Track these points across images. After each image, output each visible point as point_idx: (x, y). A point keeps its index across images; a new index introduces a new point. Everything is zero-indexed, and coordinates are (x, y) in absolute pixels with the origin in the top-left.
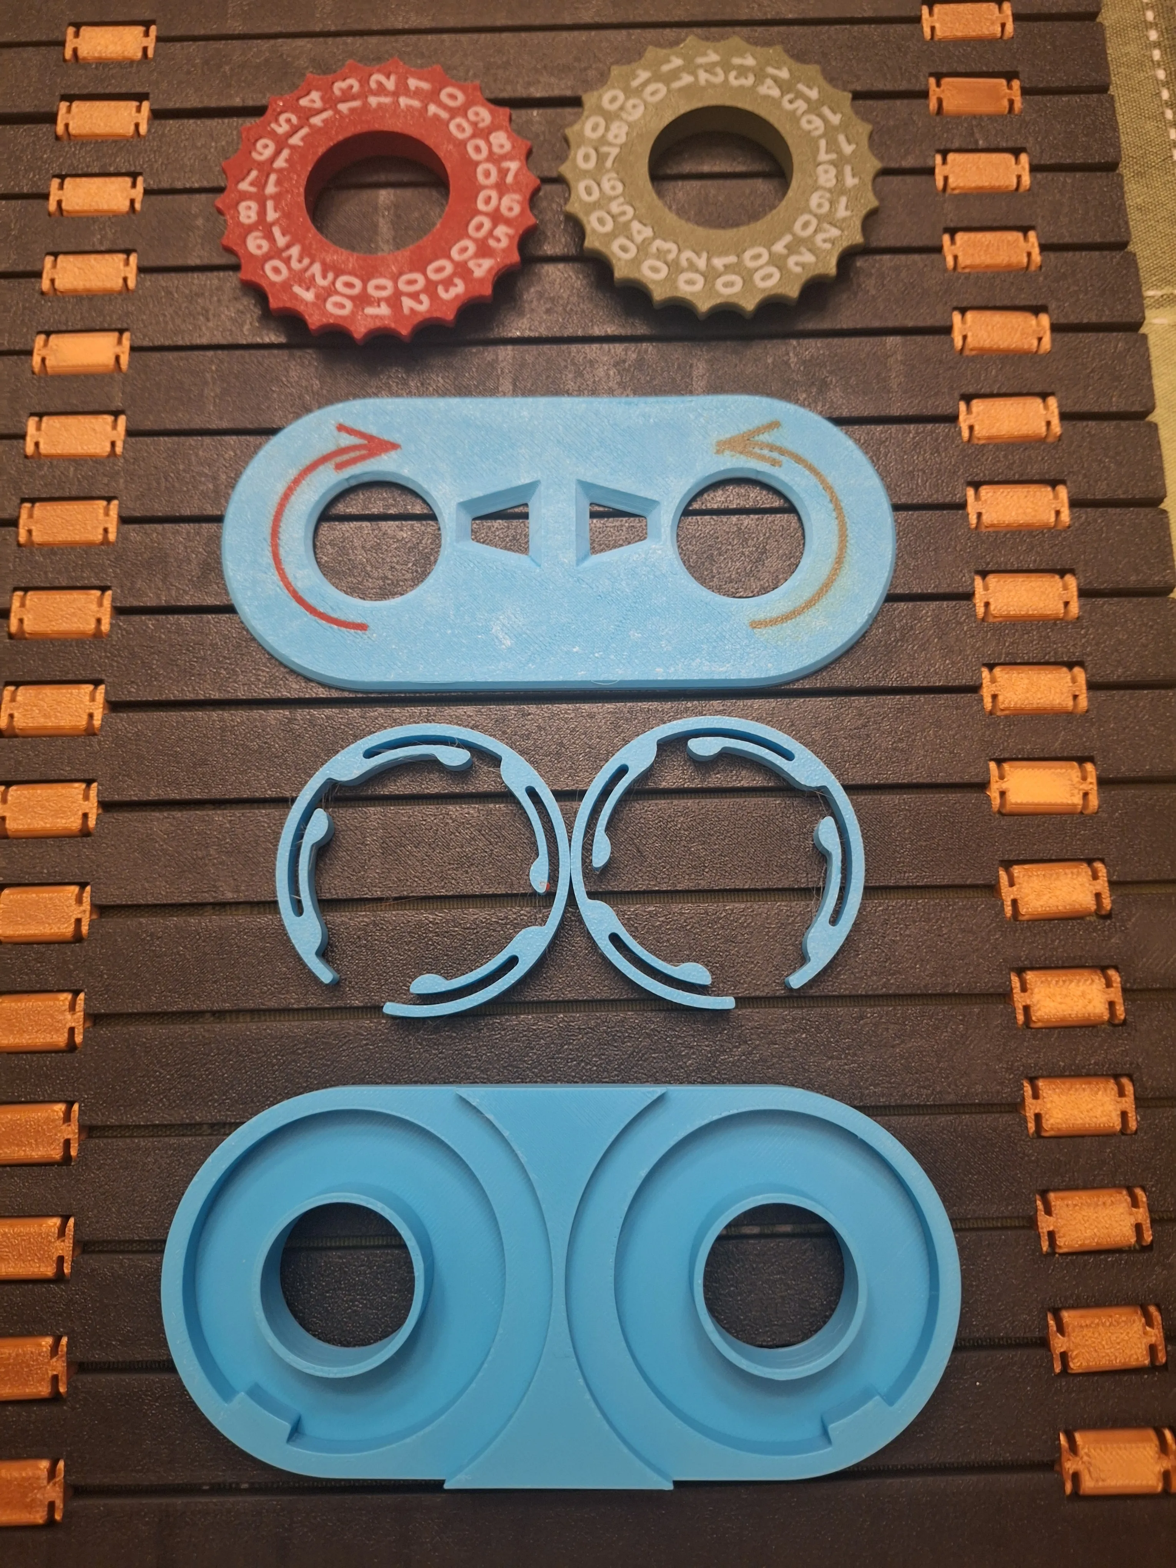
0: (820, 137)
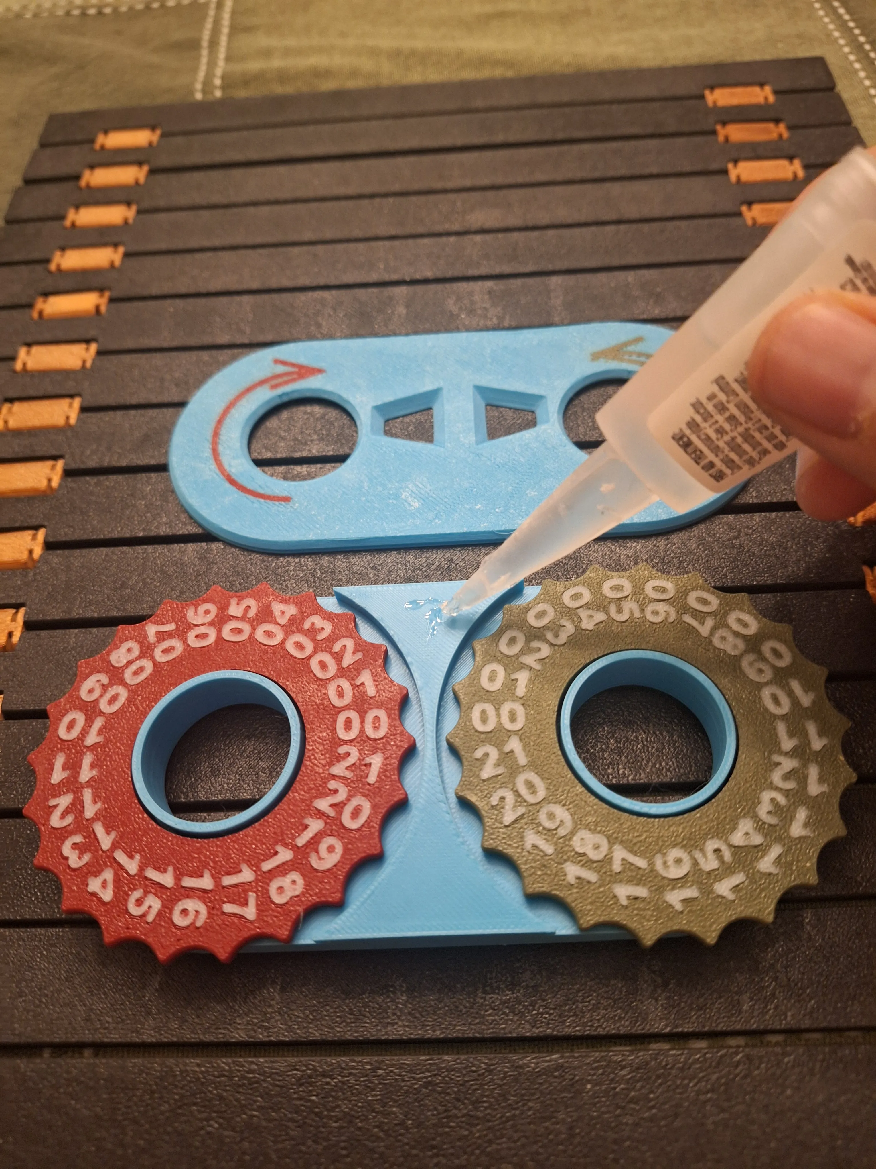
0: (651, 863)
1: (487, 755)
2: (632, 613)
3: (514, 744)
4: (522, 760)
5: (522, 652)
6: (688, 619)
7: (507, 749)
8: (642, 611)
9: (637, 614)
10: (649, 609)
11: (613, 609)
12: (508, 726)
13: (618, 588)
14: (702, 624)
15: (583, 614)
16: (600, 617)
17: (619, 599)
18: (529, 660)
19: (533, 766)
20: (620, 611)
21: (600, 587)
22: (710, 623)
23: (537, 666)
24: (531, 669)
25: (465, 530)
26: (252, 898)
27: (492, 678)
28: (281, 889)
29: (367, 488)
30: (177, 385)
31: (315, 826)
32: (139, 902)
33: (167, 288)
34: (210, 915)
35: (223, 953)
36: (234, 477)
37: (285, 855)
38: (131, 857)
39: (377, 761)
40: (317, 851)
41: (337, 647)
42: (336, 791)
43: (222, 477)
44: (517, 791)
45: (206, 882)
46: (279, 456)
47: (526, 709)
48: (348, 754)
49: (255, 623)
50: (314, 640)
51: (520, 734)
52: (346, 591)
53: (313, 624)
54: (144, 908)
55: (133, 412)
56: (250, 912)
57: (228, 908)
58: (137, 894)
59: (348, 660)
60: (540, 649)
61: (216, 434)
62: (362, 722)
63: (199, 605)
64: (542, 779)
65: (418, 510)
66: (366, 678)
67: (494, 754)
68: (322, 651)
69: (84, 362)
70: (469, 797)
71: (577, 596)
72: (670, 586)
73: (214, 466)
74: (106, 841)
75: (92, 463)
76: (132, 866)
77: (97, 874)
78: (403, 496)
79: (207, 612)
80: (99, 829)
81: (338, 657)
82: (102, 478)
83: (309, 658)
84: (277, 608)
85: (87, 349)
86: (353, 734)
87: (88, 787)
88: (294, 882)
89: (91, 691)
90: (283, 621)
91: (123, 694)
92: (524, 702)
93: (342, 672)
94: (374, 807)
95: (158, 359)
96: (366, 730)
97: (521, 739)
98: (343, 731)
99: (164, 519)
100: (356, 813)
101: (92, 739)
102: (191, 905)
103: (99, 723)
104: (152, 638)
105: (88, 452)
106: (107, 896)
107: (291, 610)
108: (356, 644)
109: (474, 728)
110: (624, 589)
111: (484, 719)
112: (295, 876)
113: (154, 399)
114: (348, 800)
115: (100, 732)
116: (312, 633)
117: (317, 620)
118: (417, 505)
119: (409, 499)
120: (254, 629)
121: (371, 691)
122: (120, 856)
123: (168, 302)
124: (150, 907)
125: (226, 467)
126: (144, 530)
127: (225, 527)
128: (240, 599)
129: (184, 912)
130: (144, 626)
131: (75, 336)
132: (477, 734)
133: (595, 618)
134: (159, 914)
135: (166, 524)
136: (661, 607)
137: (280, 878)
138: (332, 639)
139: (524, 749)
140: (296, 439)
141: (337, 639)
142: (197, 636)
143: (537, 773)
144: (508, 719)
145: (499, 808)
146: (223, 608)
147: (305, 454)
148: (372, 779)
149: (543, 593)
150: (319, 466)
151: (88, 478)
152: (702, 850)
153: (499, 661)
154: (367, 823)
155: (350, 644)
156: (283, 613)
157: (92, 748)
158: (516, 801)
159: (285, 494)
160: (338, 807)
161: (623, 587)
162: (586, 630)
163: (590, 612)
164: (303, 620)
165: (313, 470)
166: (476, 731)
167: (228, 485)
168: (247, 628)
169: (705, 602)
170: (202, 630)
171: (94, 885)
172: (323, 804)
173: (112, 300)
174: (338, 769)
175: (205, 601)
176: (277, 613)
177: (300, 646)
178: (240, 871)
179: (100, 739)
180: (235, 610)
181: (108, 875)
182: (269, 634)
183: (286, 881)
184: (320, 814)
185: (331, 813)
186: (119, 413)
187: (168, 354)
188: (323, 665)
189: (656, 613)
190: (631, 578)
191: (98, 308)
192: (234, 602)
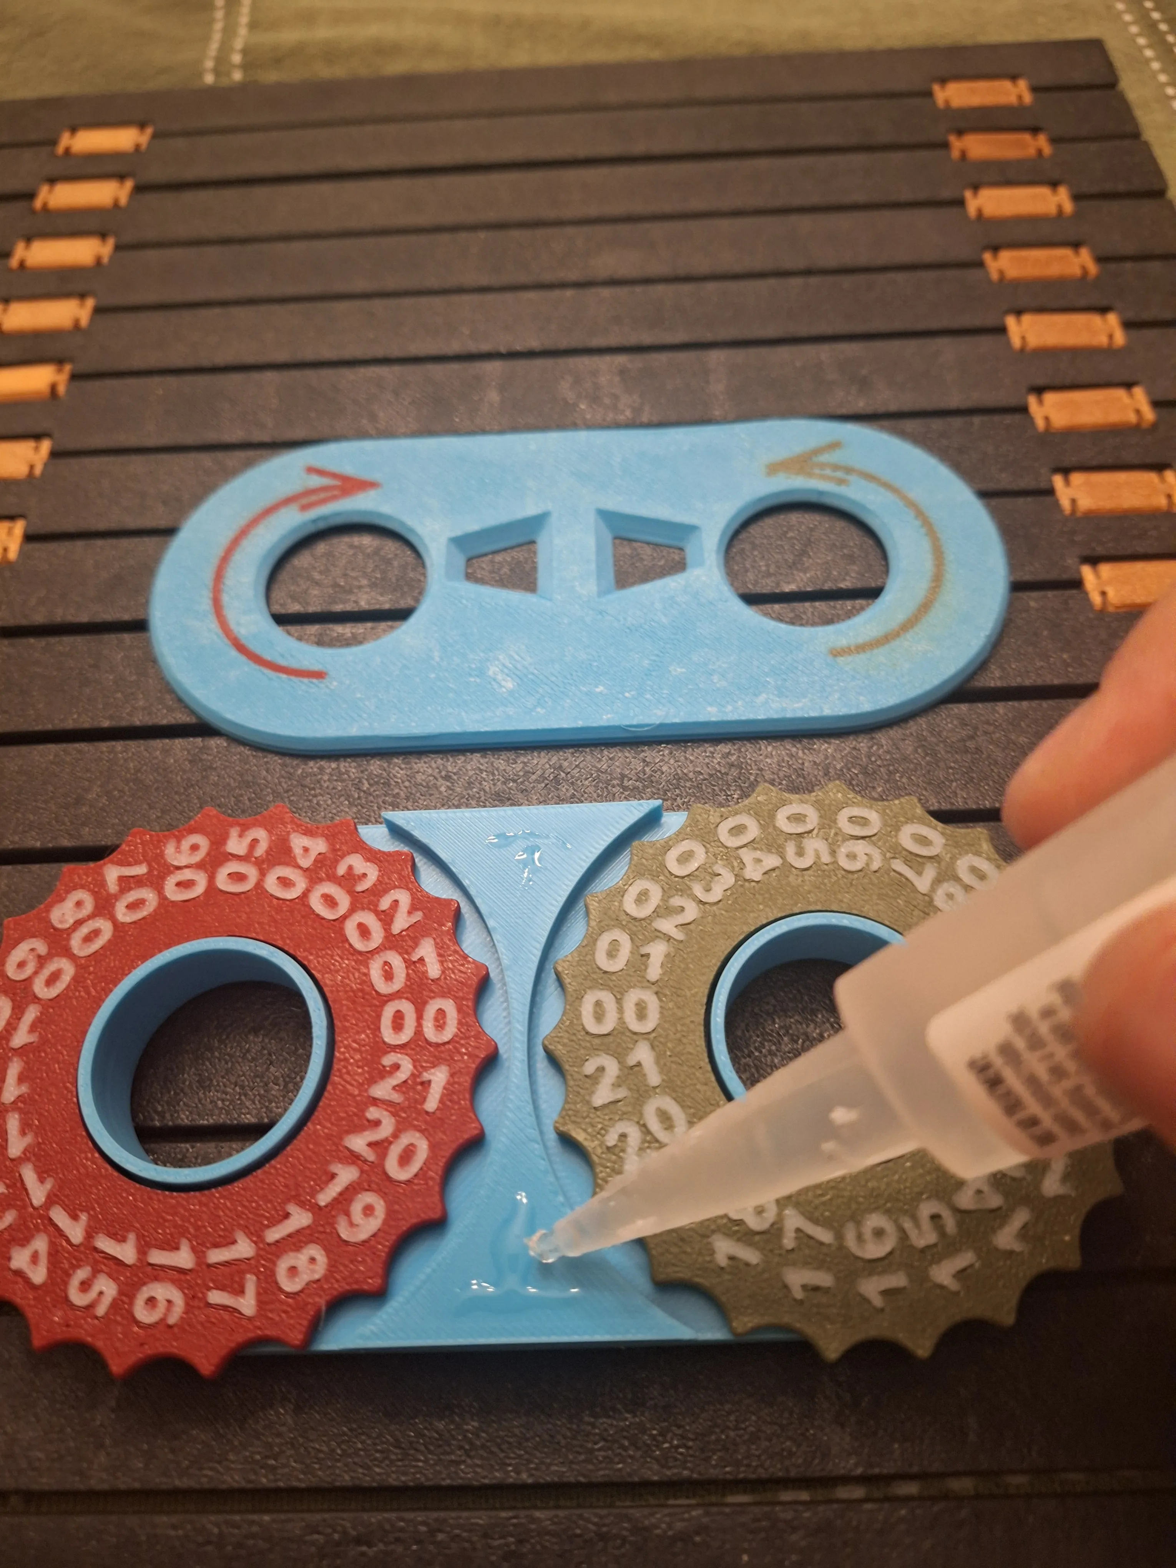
0: (839, 1236)
1: (601, 1069)
2: (818, 857)
3: (643, 1054)
4: (654, 1078)
5: (657, 913)
6: (898, 865)
7: (631, 1061)
8: (833, 853)
9: (826, 858)
10: (843, 850)
11: (790, 849)
12: (635, 1026)
13: (798, 818)
14: (919, 873)
15: (747, 856)
16: (772, 861)
17: (800, 835)
18: (667, 925)
19: (669, 1087)
20: (800, 853)
21: (772, 816)
22: (930, 872)
23: (678, 935)
24: (669, 938)
25: (580, 724)
26: (251, 1283)
27: (612, 954)
28: (293, 1271)
29: (437, 659)
30: (165, 503)
31: (346, 1175)
32: (85, 1286)
33: (153, 360)
34: (189, 1308)
35: (206, 1365)
36: (244, 641)
37: (299, 1219)
38: (75, 1217)
39: (439, 1077)
40: (347, 1214)
41: (385, 904)
42: (377, 1123)
43: (226, 640)
44: (644, 1125)
45: (183, 1258)
46: (311, 609)
47: (660, 1000)
48: (396, 1067)
49: (264, 865)
50: (351, 892)
51: (652, 1038)
52: (400, 817)
53: (350, 868)
54: (92, 1294)
55: (99, 542)
56: (247, 1304)
57: (216, 1297)
58: (82, 1274)
59: (401, 923)
60: (682, 909)
61: (219, 576)
62: (420, 1017)
63: (184, 837)
64: (682, 1107)
65: (511, 693)
66: (426, 950)
67: (612, 1067)
68: (363, 909)
69: (32, 467)
70: (574, 1134)
71: (738, 830)
72: (873, 816)
73: (214, 625)
74: (38, 1193)
75: (39, 618)
76: (75, 1232)
77: (24, 1242)
78: (491, 673)
79: (195, 848)
80: (29, 1175)
81: (386, 918)
82: (52, 640)
83: (344, 918)
84: (298, 842)
85: (37, 449)
86: (405, 1036)
87: (13, 1110)
88: (313, 1260)
89: (21, 965)
90: (306, 863)
91: (68, 970)
92: (658, 988)
93: (392, 942)
94: (433, 1147)
95: (137, 464)
96: (425, 1030)
97: (653, 1047)
98: (391, 1031)
99: (141, 703)
100: (406, 1157)
101: (21, 1037)
102: (162, 1291)
103: (31, 1013)
104: (112, 885)
105: (33, 602)
106: (39, 1275)
107: (319, 846)
108: (413, 899)
109: (584, 1029)
110: (807, 819)
111: (599, 1014)
112: (314, 1251)
113: (132, 523)
114: (396, 1135)
115: (33, 1028)
116: (349, 880)
117: (356, 862)
118: (510, 685)
119: (500, 677)
120: (263, 874)
121: (434, 970)
122: (59, 1216)
123: (157, 380)
124: (101, 1293)
125: (233, 625)
126: (111, 718)
127: (229, 716)
128: (244, 828)
129: (151, 1301)
130: (101, 867)
131: (19, 429)
132: (588, 1038)
133: (764, 863)
134: (115, 1305)
135: (144, 709)
136: (860, 848)
137: (292, 1254)
138: (379, 890)
139: (657, 1062)
140: (336, 585)
141: (386, 891)
142: (178, 884)
143: (675, 1099)
144: (634, 1016)
145: (617, 1151)
146: (218, 842)
147: (349, 607)
148: (432, 1104)
149: (690, 825)
150: (369, 625)
151: (32, 640)
152: (915, 1218)
153: (623, 928)
154: (421, 1174)
155: (404, 898)
156: (306, 850)
157: (22, 1051)
158: (644, 1141)
159: (316, 667)
160: (381, 1147)
161: (805, 816)
162: (750, 881)
163: (758, 854)
164: (336, 862)
165: (361, 631)
166: (587, 1033)
167: (234, 653)
168: (251, 872)
169: (923, 841)
170: (187, 875)
171: (20, 1259)
172: (358, 1143)
173: (75, 377)
174: (383, 1090)
175: (192, 831)
176: (297, 851)
177: (331, 902)
178: (234, 1242)
179: (33, 1038)
180: (236, 845)
181: (40, 1244)
182: (285, 882)
183: (300, 1259)
184: (354, 1158)
185: (369, 1155)
186: (80, 544)
187: (152, 457)
188: (364, 930)
189: (852, 856)
190: (818, 805)
191: (53, 388)
192: (234, 832)
